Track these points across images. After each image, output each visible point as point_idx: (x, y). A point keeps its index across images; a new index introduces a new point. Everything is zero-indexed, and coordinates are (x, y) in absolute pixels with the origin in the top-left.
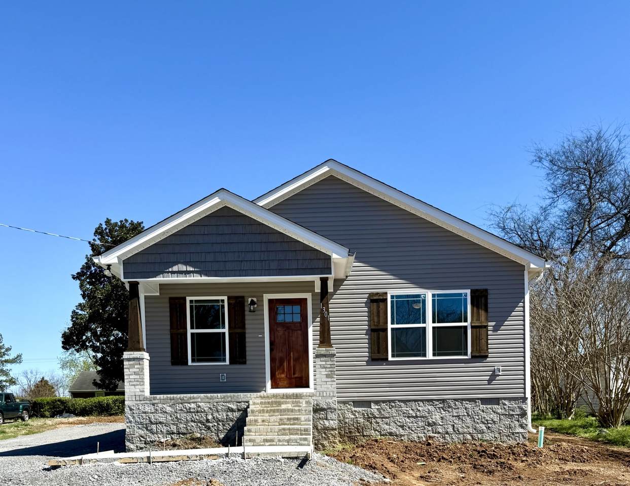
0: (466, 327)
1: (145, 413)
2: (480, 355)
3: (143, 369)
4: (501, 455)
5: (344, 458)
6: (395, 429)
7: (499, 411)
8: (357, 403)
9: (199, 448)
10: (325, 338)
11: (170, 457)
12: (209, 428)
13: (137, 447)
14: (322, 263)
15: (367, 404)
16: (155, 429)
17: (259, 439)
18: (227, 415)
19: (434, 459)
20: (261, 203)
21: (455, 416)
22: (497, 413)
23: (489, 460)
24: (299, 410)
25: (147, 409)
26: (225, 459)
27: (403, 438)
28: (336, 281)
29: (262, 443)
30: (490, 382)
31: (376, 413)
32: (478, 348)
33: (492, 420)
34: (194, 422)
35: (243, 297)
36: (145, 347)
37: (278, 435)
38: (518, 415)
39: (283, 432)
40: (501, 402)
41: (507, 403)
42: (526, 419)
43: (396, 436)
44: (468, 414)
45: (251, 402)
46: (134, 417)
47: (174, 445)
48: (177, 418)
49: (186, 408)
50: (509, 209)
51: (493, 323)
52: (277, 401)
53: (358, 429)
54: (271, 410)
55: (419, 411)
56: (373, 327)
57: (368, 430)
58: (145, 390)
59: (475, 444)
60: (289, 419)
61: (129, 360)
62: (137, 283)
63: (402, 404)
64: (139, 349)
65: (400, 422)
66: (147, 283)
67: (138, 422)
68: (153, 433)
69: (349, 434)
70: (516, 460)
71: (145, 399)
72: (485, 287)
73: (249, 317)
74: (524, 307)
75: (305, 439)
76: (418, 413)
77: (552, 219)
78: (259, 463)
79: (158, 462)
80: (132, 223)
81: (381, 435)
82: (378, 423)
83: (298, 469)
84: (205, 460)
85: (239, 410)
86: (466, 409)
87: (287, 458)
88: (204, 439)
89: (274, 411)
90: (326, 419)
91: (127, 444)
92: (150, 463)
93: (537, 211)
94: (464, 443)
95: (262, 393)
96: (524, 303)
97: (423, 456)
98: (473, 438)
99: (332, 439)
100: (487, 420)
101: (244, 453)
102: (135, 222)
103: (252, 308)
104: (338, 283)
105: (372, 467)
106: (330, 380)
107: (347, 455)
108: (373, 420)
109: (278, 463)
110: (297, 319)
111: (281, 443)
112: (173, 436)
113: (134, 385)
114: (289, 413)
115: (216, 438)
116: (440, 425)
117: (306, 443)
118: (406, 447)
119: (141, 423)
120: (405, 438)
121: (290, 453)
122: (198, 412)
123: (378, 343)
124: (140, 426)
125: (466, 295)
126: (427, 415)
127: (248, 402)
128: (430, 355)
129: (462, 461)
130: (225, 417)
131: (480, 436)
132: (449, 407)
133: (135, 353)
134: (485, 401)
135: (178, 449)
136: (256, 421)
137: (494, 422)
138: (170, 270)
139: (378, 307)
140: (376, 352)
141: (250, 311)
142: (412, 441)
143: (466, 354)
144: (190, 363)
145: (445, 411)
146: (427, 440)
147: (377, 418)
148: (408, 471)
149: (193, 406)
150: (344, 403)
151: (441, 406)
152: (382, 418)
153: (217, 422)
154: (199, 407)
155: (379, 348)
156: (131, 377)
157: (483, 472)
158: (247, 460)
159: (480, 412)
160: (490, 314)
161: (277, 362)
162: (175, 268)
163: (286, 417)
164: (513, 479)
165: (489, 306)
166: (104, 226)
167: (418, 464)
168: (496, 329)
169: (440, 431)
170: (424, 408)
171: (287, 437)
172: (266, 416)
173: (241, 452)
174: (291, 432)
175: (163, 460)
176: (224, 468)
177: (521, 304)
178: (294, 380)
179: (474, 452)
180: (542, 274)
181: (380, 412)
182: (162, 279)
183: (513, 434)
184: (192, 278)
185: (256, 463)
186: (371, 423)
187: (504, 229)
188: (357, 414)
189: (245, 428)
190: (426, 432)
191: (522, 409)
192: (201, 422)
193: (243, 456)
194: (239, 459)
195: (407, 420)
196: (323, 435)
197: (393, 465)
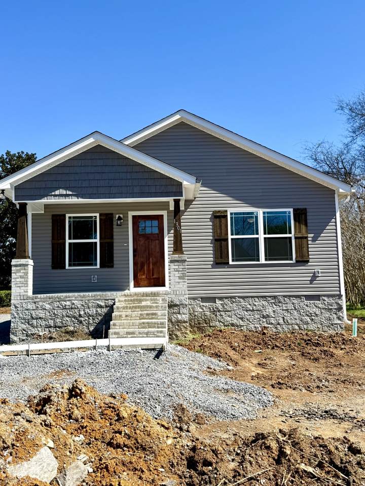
0: (290, 238)
1: (27, 310)
2: (303, 261)
3: (28, 273)
4: (323, 344)
5: (194, 347)
6: (236, 321)
7: (320, 306)
8: (204, 299)
9: (71, 340)
10: (178, 247)
11: (46, 350)
12: (81, 322)
13: (20, 339)
14: (175, 188)
15: (213, 300)
16: (35, 323)
17: (122, 331)
18: (97, 311)
19: (269, 346)
20: (127, 143)
21: (285, 310)
22: (319, 308)
23: (314, 348)
24: (157, 307)
25: (30, 307)
26: (93, 351)
27: (242, 328)
28: (186, 201)
29: (125, 336)
30: (311, 282)
31: (220, 308)
32: (301, 255)
33: (315, 313)
34: (69, 317)
35: (112, 214)
36: (30, 255)
37: (139, 328)
38: (336, 309)
39: (143, 326)
40: (321, 298)
41: (326, 299)
42: (342, 313)
43: (237, 326)
44: (295, 308)
45: (116, 300)
46: (18, 314)
47: (51, 338)
48: (54, 314)
49: (62, 305)
50: (319, 145)
51: (312, 235)
52: (139, 298)
53: (205, 321)
54: (133, 307)
55: (255, 305)
56: (216, 238)
57: (214, 322)
58: (28, 291)
59: (301, 334)
60: (147, 314)
61: (16, 266)
62: (26, 204)
63: (241, 300)
64: (25, 257)
65: (239, 314)
66: (34, 204)
67: (21, 318)
68: (33, 327)
69: (198, 325)
70: (336, 347)
71: (28, 298)
72: (304, 207)
73: (116, 230)
74: (336, 222)
75: (161, 332)
76: (254, 307)
77: (353, 153)
78: (122, 354)
79: (35, 355)
80: (27, 154)
81: (224, 326)
82: (222, 316)
83: (155, 359)
84: (76, 352)
85: (106, 306)
86: (293, 304)
87: (146, 349)
88: (76, 332)
89: (136, 307)
90: (179, 313)
91: (12, 336)
92: (28, 356)
93: (341, 146)
94: (293, 333)
95: (127, 292)
96: (336, 219)
97: (259, 344)
98: (300, 328)
99: (184, 330)
100: (311, 313)
101: (109, 345)
102: (30, 153)
103: (119, 223)
104: (188, 203)
105: (217, 355)
106: (182, 281)
107: (197, 344)
108: (218, 313)
109: (138, 355)
110: (156, 231)
111: (141, 335)
112: (50, 329)
113: (20, 287)
114: (148, 309)
115: (87, 330)
116: (272, 317)
117: (162, 335)
118: (246, 336)
119: (24, 319)
120: (244, 328)
121: (148, 345)
122: (72, 308)
123: (221, 250)
124: (23, 321)
125: (290, 213)
126: (262, 309)
127: (114, 300)
128: (262, 260)
129: (292, 349)
130: (95, 313)
131: (305, 326)
132: (280, 302)
133: (22, 260)
134: (309, 297)
135: (54, 341)
136: (120, 316)
137: (317, 315)
138: (53, 193)
139: (220, 222)
140: (219, 257)
141: (118, 225)
142: (250, 331)
143: (291, 259)
144: (67, 267)
145: (276, 305)
146: (263, 330)
147: (221, 311)
148: (247, 358)
149: (68, 303)
150: (194, 299)
151: (273, 301)
152: (225, 311)
153: (88, 317)
154: (73, 304)
155: (221, 254)
156: (17, 280)
157: (310, 359)
158: (111, 352)
159: (304, 306)
160: (309, 228)
161: (139, 265)
162: (57, 192)
163: (146, 312)
164: (335, 366)
165: (308, 221)
166: (5, 157)
167: (256, 351)
168: (314, 239)
169: (273, 322)
170: (259, 303)
171: (146, 330)
172: (129, 312)
173: (107, 344)
174: (150, 325)
175: (40, 353)
176: (91, 359)
177: (333, 220)
178: (152, 280)
179: (302, 341)
180: (349, 197)
181: (223, 307)
182: (46, 201)
183: (332, 325)
184: (71, 200)
185: (119, 354)
186: (216, 316)
187: (316, 160)
188: (204, 308)
189: (111, 323)
190: (261, 323)
191: (338, 304)
192: (74, 317)
193: (108, 348)
194: (105, 351)
195: (246, 313)
196: (177, 327)
197: (235, 353)
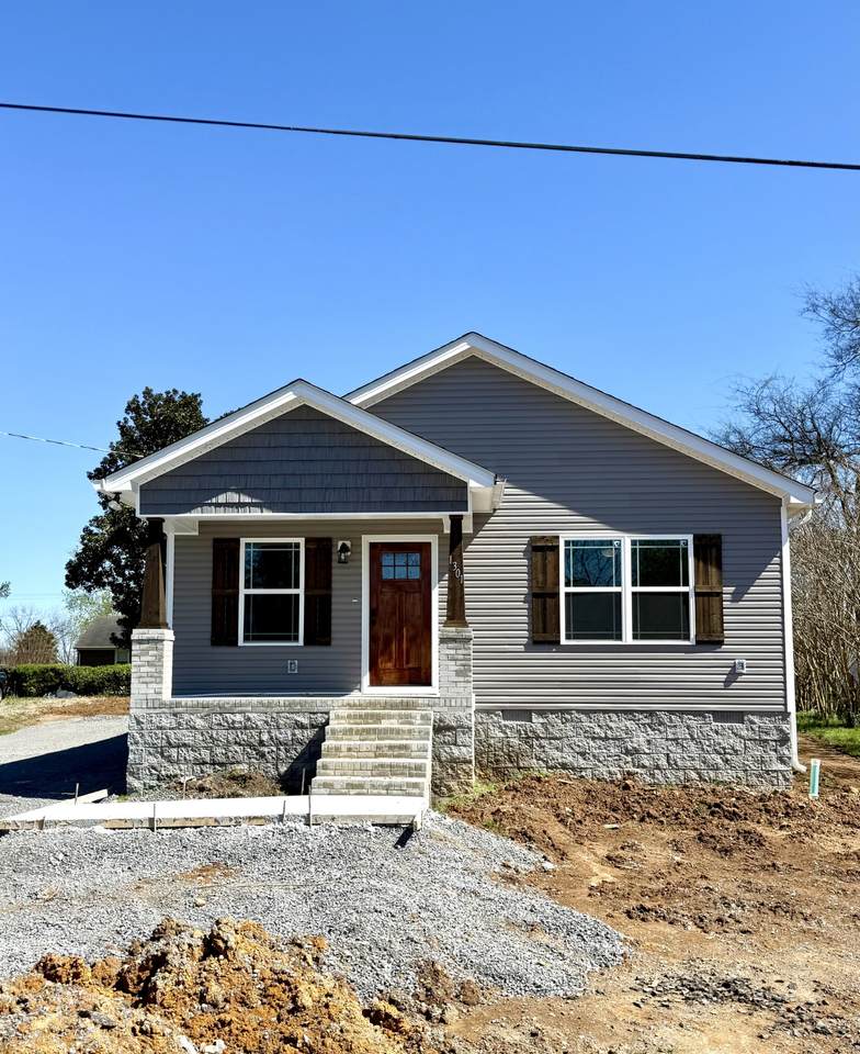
0: (686, 595)
1: (161, 728)
2: (711, 640)
3: (162, 656)
4: (746, 814)
5: (482, 816)
6: (571, 759)
7: (744, 733)
8: (509, 714)
9: (241, 795)
10: (455, 611)
11: (186, 819)
12: (263, 755)
13: (144, 784)
14: (453, 494)
15: (525, 714)
16: (175, 755)
17: (340, 781)
18: (294, 735)
19: (635, 816)
20: (356, 401)
21: (671, 740)
22: (741, 737)
23: (727, 822)
24: (410, 731)
25: (165, 722)
26: (277, 825)
27: (583, 774)
28: (476, 516)
29: (344, 791)
30: (727, 683)
31: (540, 731)
32: (706, 629)
33: (733, 749)
34: (240, 745)
35: (329, 540)
36: (169, 620)
37: (372, 775)
38: (775, 741)
39: (380, 770)
40: (746, 718)
41: (756, 720)
42: (789, 749)
43: (573, 769)
44: (691, 736)
45: (332, 715)
46: (142, 736)
47: (202, 789)
48: (211, 737)
49: (227, 722)
51: (732, 589)
52: (373, 712)
53: (510, 756)
54: (363, 730)
55: (611, 728)
56: (536, 591)
57: (527, 759)
58: (163, 691)
59: (703, 789)
60: (391, 747)
61: (140, 642)
62: (163, 520)
63: (583, 717)
64: (157, 625)
65: (579, 746)
66: (179, 520)
67: (149, 744)
68: (171, 762)
69: (494, 764)
70: (771, 823)
71: (163, 705)
72: (717, 532)
73: (337, 570)
74: (781, 565)
75: (416, 785)
76: (609, 732)
78: (333, 835)
79: (167, 829)
80: (184, 396)
81: (548, 768)
82: (544, 747)
83: (396, 848)
84: (244, 825)
85: (313, 726)
86: (688, 727)
87: (381, 826)
88: (251, 778)
89: (368, 731)
90: (455, 744)
91: (129, 779)
92: (152, 831)
94: (686, 787)
95: (354, 696)
96: (781, 557)
97: (616, 811)
98: (700, 777)
99: (463, 778)
100: (724, 748)
101: (309, 813)
102: (189, 394)
103: (343, 557)
104: (480, 519)
105: (526, 836)
106: (462, 679)
107: (488, 809)
108: (535, 742)
109: (364, 837)
110: (415, 573)
111: (375, 791)
112: (204, 768)
113: (146, 683)
114: (392, 736)
115: (273, 772)
116: (645, 753)
117: (417, 791)
118: (589, 791)
119: (154, 746)
120: (587, 774)
121: (386, 816)
122: (246, 728)
123: (544, 615)
124: (151, 750)
125: (686, 543)
126: (624, 736)
127: (327, 713)
128: (628, 637)
129: (681, 823)
130: (290, 738)
131: (712, 774)
132: (661, 724)
133: (152, 631)
134: (720, 716)
135: (208, 796)
136: (338, 749)
137: (736, 751)
138: (214, 500)
139: (545, 558)
140: (541, 630)
141: (340, 561)
142: (599, 780)
143: (687, 637)
144: (241, 642)
145: (654, 730)
146: (624, 779)
147: (542, 738)
148: (587, 842)
149: (239, 718)
150: (488, 712)
151: (647, 721)
152: (550, 739)
153: (276, 745)
154: (249, 719)
155: (544, 623)
156: (142, 669)
157: (714, 849)
158: (313, 828)
159: (711, 733)
160: (725, 575)
161: (381, 642)
162: (221, 498)
163: (387, 742)
164: (763, 868)
165: (724, 561)
166: (141, 400)
167: (607, 826)
168: (737, 597)
169: (647, 764)
170: (619, 724)
171: (386, 781)
172: (355, 742)
173: (305, 812)
174: (394, 770)
175: (173, 825)
176: (273, 843)
177: (776, 560)
178: (406, 673)
179: (702, 806)
180: (810, 512)
181: (547, 729)
182: (201, 514)
183: (767, 772)
184: (248, 514)
186: (531, 746)
187: (758, 413)
188: (508, 731)
189: (319, 762)
190: (622, 764)
191: (781, 731)
192: (250, 745)
193: (307, 820)
194: (301, 827)
195: (591, 743)
196: (450, 771)
197: (563, 828)
